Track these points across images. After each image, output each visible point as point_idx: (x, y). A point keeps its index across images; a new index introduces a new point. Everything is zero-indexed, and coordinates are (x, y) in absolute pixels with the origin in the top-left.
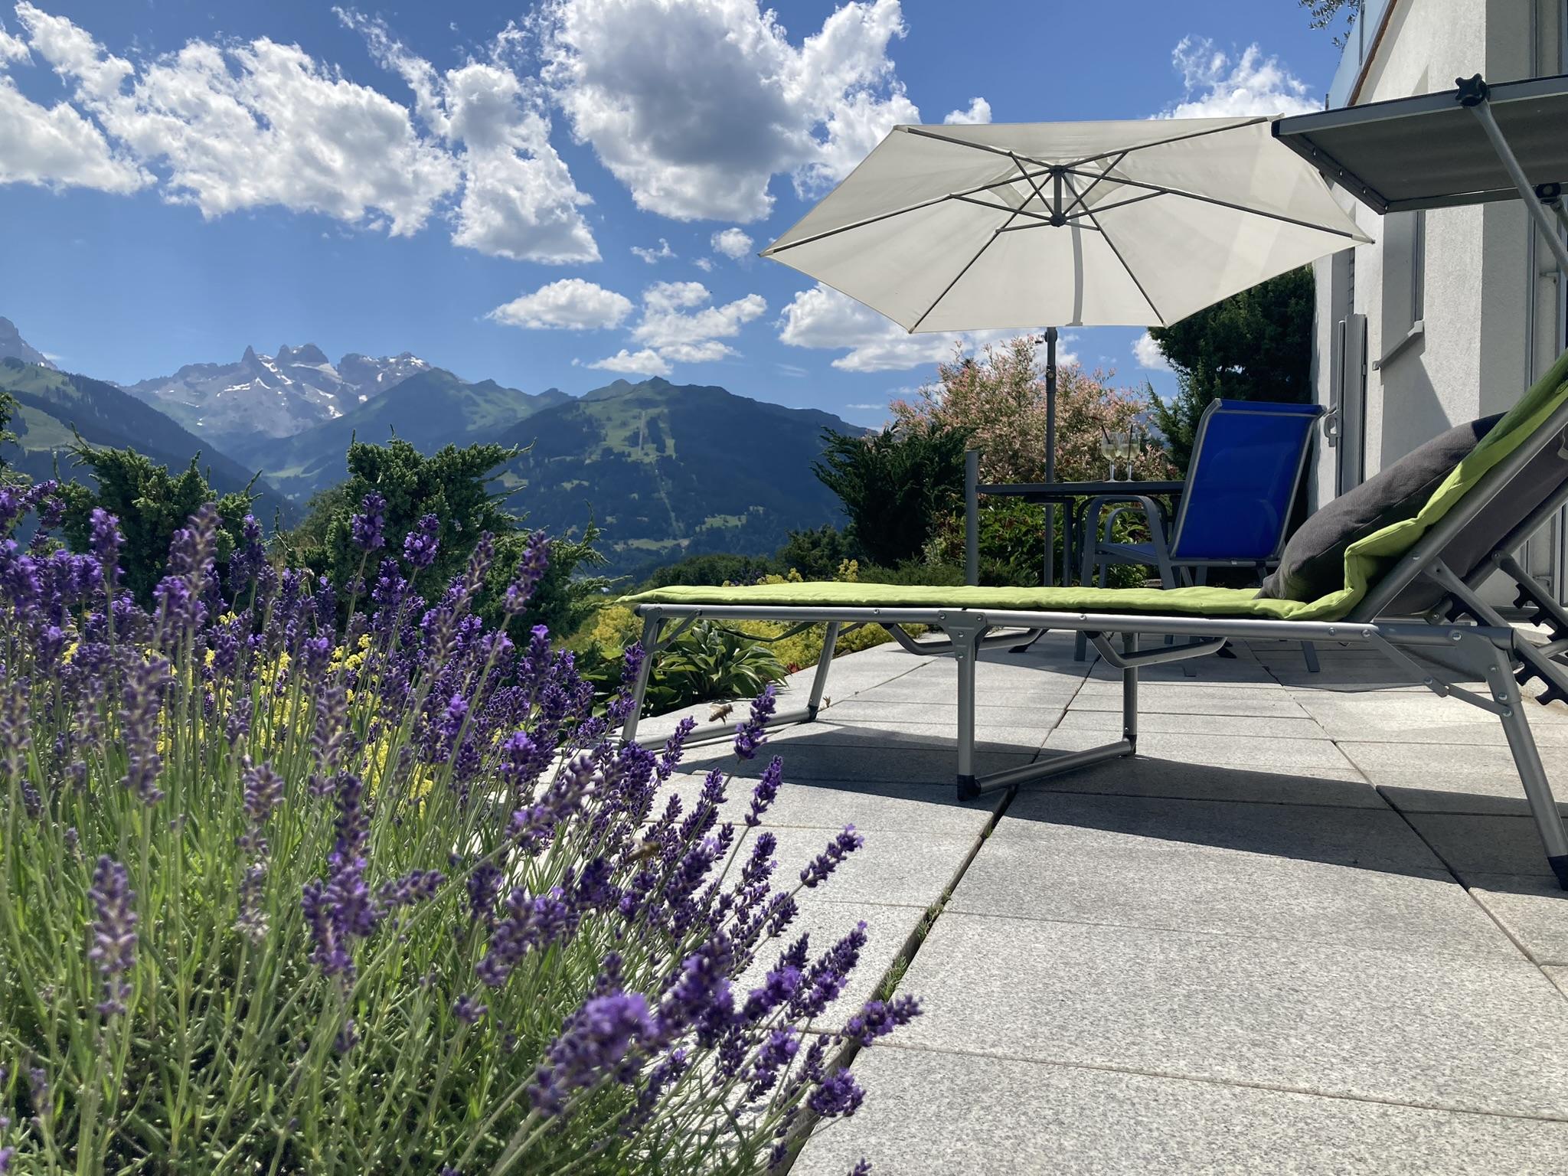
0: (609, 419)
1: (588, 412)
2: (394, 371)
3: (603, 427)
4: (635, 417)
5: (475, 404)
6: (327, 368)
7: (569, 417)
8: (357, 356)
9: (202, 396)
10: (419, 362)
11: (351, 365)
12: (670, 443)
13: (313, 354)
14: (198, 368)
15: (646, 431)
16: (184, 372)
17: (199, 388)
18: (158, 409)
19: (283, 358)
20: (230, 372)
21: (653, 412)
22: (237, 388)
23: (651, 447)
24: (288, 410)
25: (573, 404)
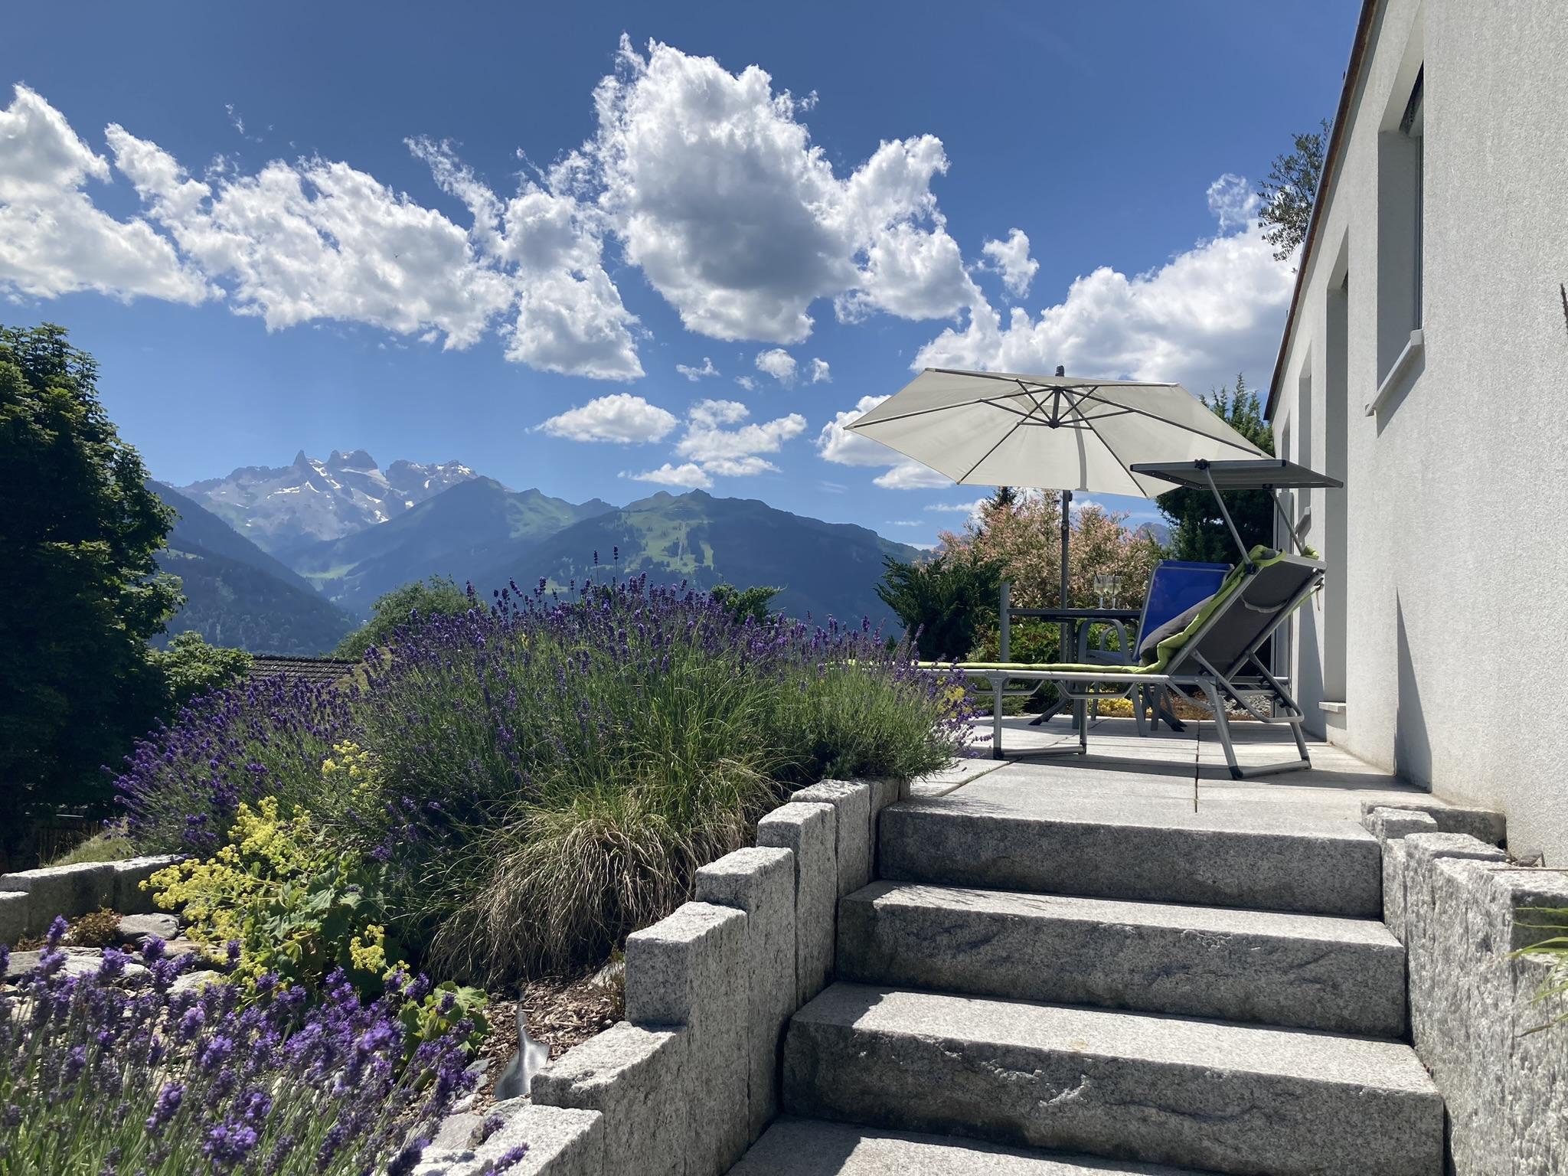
0: (650, 529)
1: (629, 522)
2: (440, 479)
3: (644, 536)
4: (675, 528)
5: (520, 513)
6: (376, 474)
7: (611, 527)
8: (405, 463)
9: (254, 497)
10: (467, 470)
11: (399, 472)
12: (709, 553)
13: (363, 460)
14: (251, 471)
15: (686, 543)
16: (237, 475)
17: (249, 490)
18: (210, 510)
19: (334, 463)
20: (282, 475)
21: (694, 522)
22: (287, 491)
23: (689, 558)
24: (336, 514)
25: (615, 514)
